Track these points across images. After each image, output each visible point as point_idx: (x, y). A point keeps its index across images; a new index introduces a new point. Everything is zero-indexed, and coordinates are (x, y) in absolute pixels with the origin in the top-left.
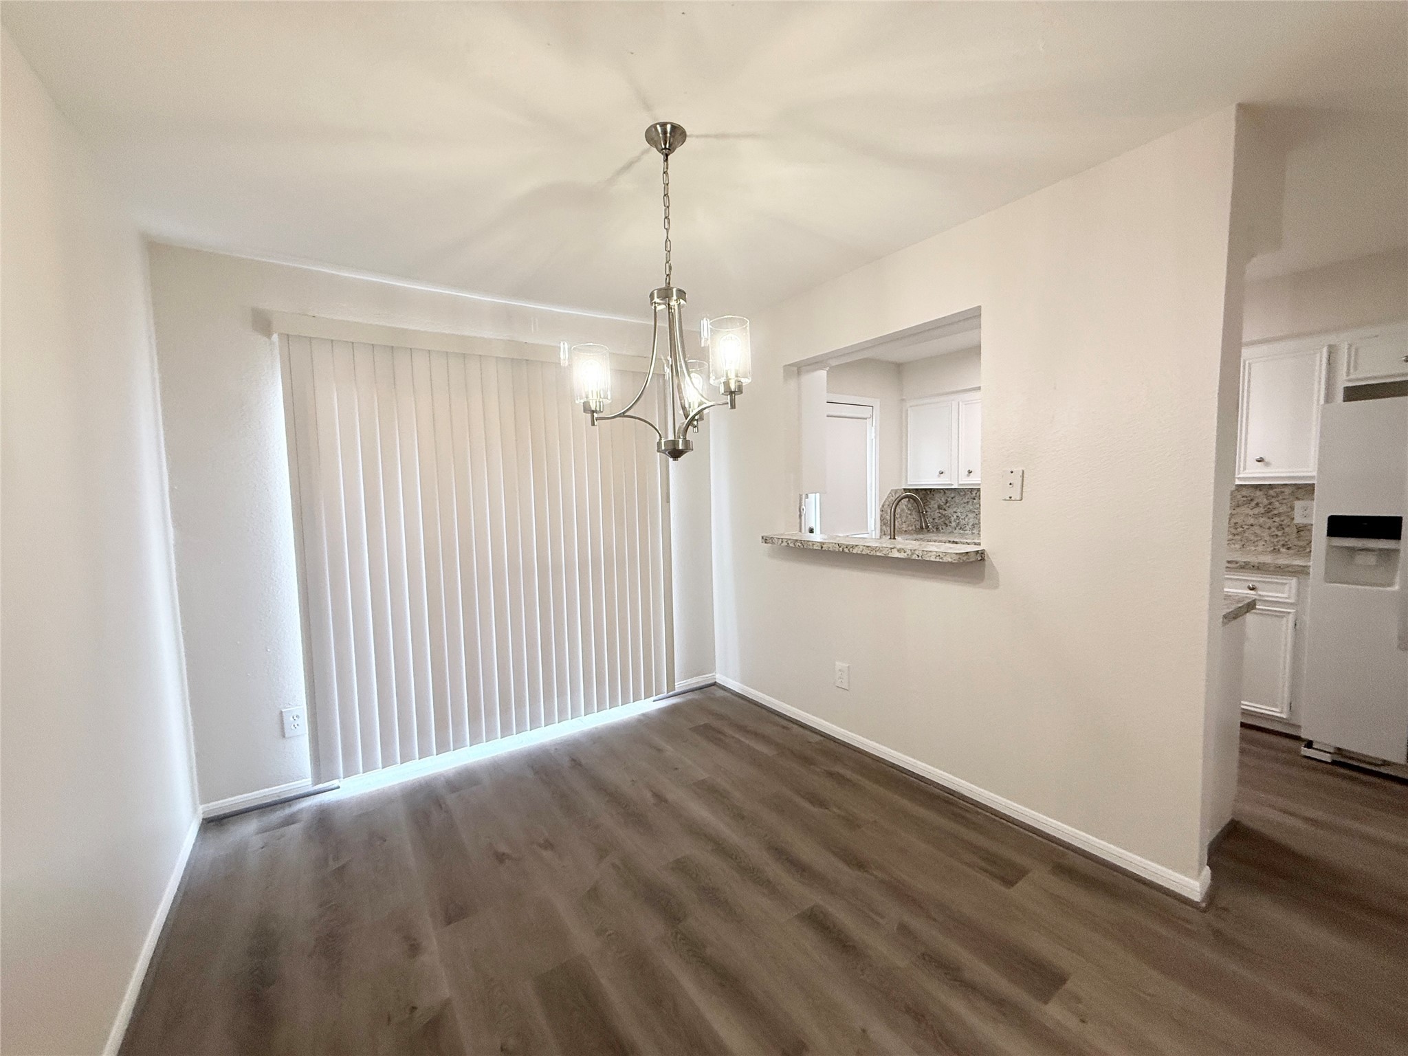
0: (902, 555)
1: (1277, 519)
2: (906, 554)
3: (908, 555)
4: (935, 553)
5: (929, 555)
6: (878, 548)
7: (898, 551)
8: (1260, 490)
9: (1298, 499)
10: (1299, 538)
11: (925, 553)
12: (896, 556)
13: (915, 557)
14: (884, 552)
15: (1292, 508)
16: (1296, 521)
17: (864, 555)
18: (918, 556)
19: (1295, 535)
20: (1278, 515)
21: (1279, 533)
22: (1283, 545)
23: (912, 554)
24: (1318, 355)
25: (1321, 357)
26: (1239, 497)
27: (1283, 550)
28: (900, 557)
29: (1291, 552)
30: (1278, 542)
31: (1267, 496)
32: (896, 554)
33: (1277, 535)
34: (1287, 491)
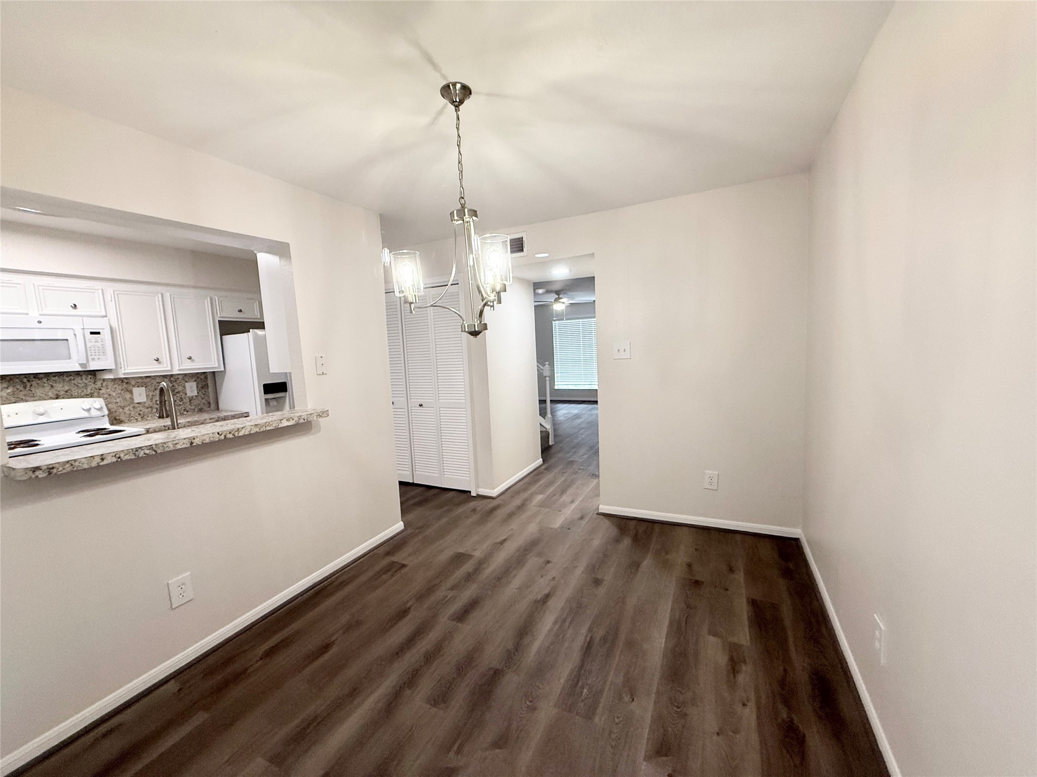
0: (291, 423)
1: (178, 395)
2: (294, 421)
3: (296, 421)
4: (316, 414)
5: (312, 416)
6: (267, 424)
7: (287, 420)
8: (166, 378)
9: (186, 382)
10: (190, 404)
11: (309, 416)
12: (285, 425)
13: (302, 421)
14: (274, 425)
15: (184, 387)
16: (188, 395)
17: (252, 434)
18: (304, 420)
19: (188, 403)
20: (178, 392)
21: (181, 403)
22: (184, 410)
23: (299, 419)
24: (206, 300)
25: (207, 301)
26: (155, 383)
27: (185, 413)
28: (289, 425)
29: (189, 413)
30: (181, 408)
31: (171, 382)
32: (285, 423)
33: (180, 405)
34: (180, 377)
